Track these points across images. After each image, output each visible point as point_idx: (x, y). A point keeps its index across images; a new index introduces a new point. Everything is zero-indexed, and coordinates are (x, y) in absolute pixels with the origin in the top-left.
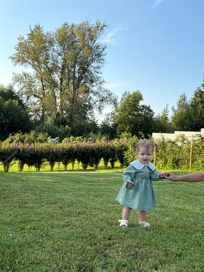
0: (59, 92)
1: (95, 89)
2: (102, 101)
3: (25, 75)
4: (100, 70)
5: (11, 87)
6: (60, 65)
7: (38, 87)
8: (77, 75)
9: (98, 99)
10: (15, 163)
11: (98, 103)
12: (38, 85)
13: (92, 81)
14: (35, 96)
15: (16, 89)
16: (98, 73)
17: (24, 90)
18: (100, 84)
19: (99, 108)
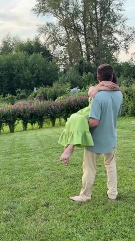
0: (83, 37)
1: (119, 28)
2: (127, 39)
3: (48, 25)
4: (122, 7)
5: (37, 39)
6: (81, 9)
7: (63, 35)
8: (99, 16)
9: (123, 38)
10: (18, 123)
11: (123, 43)
12: (62, 33)
13: (114, 21)
14: (61, 44)
15: (43, 40)
16: (121, 10)
17: (50, 40)
18: (123, 22)
19: (125, 48)
